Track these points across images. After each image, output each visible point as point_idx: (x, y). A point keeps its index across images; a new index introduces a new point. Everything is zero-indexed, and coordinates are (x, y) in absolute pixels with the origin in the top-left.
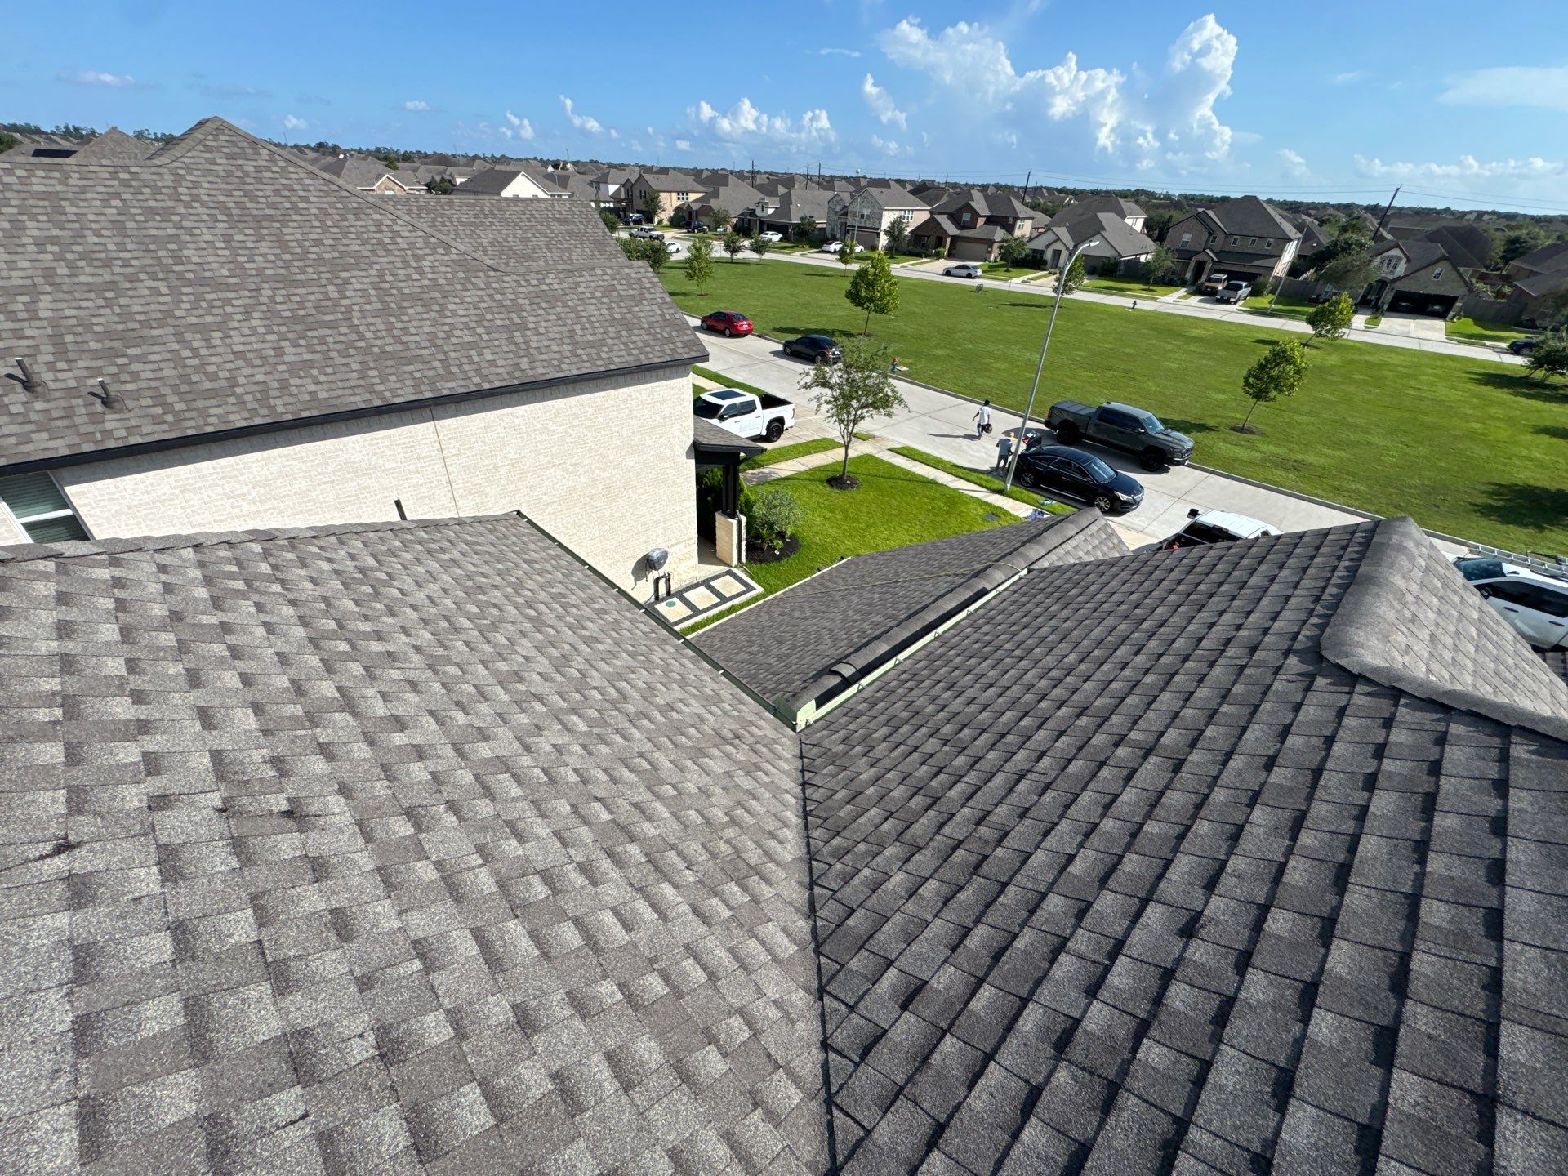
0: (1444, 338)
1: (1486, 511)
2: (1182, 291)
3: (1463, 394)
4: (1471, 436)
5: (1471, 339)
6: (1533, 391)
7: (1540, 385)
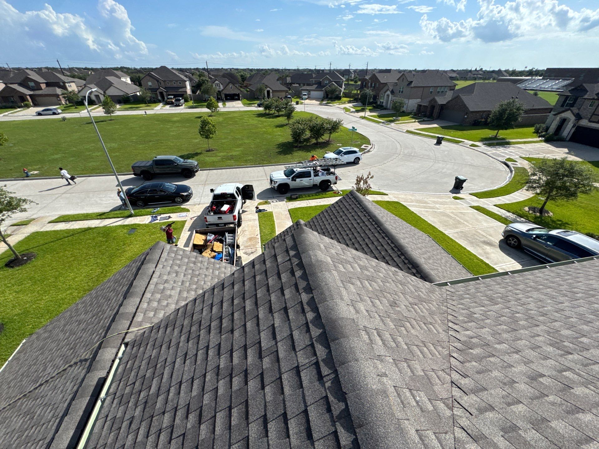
0: (243, 106)
1: (280, 153)
2: (161, 105)
3: (256, 121)
4: (265, 133)
5: (249, 105)
6: (269, 116)
7: (269, 114)
